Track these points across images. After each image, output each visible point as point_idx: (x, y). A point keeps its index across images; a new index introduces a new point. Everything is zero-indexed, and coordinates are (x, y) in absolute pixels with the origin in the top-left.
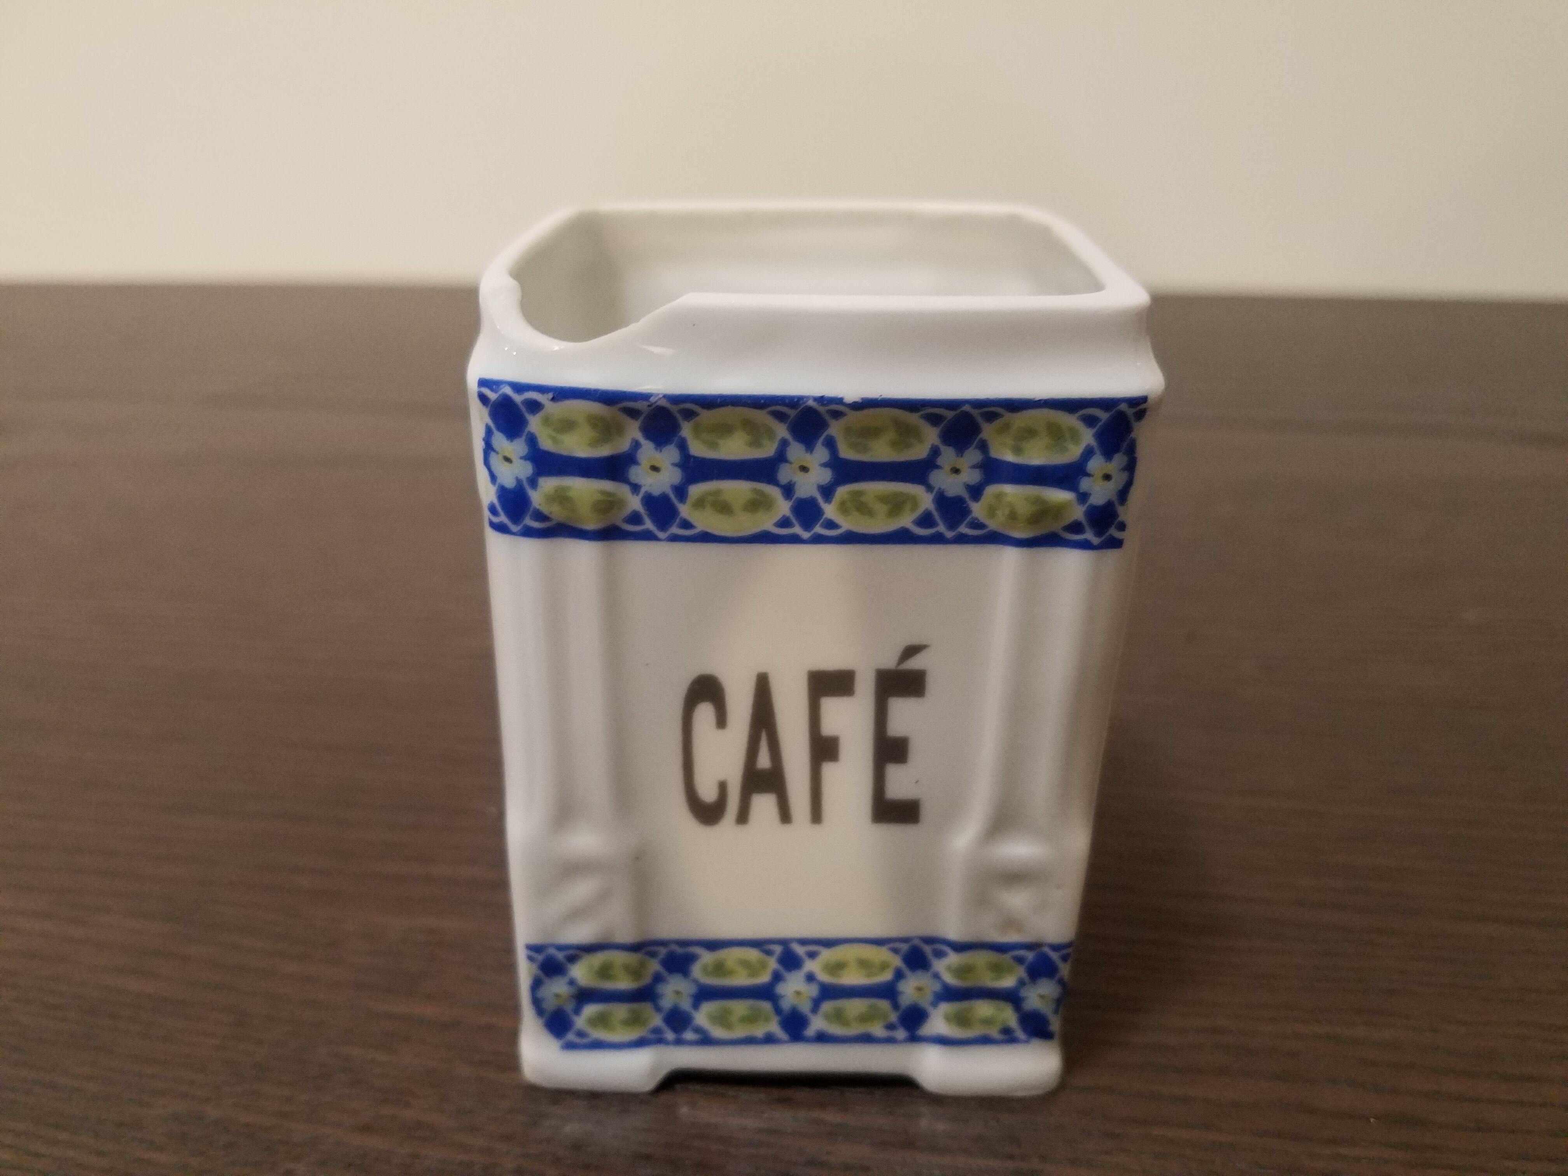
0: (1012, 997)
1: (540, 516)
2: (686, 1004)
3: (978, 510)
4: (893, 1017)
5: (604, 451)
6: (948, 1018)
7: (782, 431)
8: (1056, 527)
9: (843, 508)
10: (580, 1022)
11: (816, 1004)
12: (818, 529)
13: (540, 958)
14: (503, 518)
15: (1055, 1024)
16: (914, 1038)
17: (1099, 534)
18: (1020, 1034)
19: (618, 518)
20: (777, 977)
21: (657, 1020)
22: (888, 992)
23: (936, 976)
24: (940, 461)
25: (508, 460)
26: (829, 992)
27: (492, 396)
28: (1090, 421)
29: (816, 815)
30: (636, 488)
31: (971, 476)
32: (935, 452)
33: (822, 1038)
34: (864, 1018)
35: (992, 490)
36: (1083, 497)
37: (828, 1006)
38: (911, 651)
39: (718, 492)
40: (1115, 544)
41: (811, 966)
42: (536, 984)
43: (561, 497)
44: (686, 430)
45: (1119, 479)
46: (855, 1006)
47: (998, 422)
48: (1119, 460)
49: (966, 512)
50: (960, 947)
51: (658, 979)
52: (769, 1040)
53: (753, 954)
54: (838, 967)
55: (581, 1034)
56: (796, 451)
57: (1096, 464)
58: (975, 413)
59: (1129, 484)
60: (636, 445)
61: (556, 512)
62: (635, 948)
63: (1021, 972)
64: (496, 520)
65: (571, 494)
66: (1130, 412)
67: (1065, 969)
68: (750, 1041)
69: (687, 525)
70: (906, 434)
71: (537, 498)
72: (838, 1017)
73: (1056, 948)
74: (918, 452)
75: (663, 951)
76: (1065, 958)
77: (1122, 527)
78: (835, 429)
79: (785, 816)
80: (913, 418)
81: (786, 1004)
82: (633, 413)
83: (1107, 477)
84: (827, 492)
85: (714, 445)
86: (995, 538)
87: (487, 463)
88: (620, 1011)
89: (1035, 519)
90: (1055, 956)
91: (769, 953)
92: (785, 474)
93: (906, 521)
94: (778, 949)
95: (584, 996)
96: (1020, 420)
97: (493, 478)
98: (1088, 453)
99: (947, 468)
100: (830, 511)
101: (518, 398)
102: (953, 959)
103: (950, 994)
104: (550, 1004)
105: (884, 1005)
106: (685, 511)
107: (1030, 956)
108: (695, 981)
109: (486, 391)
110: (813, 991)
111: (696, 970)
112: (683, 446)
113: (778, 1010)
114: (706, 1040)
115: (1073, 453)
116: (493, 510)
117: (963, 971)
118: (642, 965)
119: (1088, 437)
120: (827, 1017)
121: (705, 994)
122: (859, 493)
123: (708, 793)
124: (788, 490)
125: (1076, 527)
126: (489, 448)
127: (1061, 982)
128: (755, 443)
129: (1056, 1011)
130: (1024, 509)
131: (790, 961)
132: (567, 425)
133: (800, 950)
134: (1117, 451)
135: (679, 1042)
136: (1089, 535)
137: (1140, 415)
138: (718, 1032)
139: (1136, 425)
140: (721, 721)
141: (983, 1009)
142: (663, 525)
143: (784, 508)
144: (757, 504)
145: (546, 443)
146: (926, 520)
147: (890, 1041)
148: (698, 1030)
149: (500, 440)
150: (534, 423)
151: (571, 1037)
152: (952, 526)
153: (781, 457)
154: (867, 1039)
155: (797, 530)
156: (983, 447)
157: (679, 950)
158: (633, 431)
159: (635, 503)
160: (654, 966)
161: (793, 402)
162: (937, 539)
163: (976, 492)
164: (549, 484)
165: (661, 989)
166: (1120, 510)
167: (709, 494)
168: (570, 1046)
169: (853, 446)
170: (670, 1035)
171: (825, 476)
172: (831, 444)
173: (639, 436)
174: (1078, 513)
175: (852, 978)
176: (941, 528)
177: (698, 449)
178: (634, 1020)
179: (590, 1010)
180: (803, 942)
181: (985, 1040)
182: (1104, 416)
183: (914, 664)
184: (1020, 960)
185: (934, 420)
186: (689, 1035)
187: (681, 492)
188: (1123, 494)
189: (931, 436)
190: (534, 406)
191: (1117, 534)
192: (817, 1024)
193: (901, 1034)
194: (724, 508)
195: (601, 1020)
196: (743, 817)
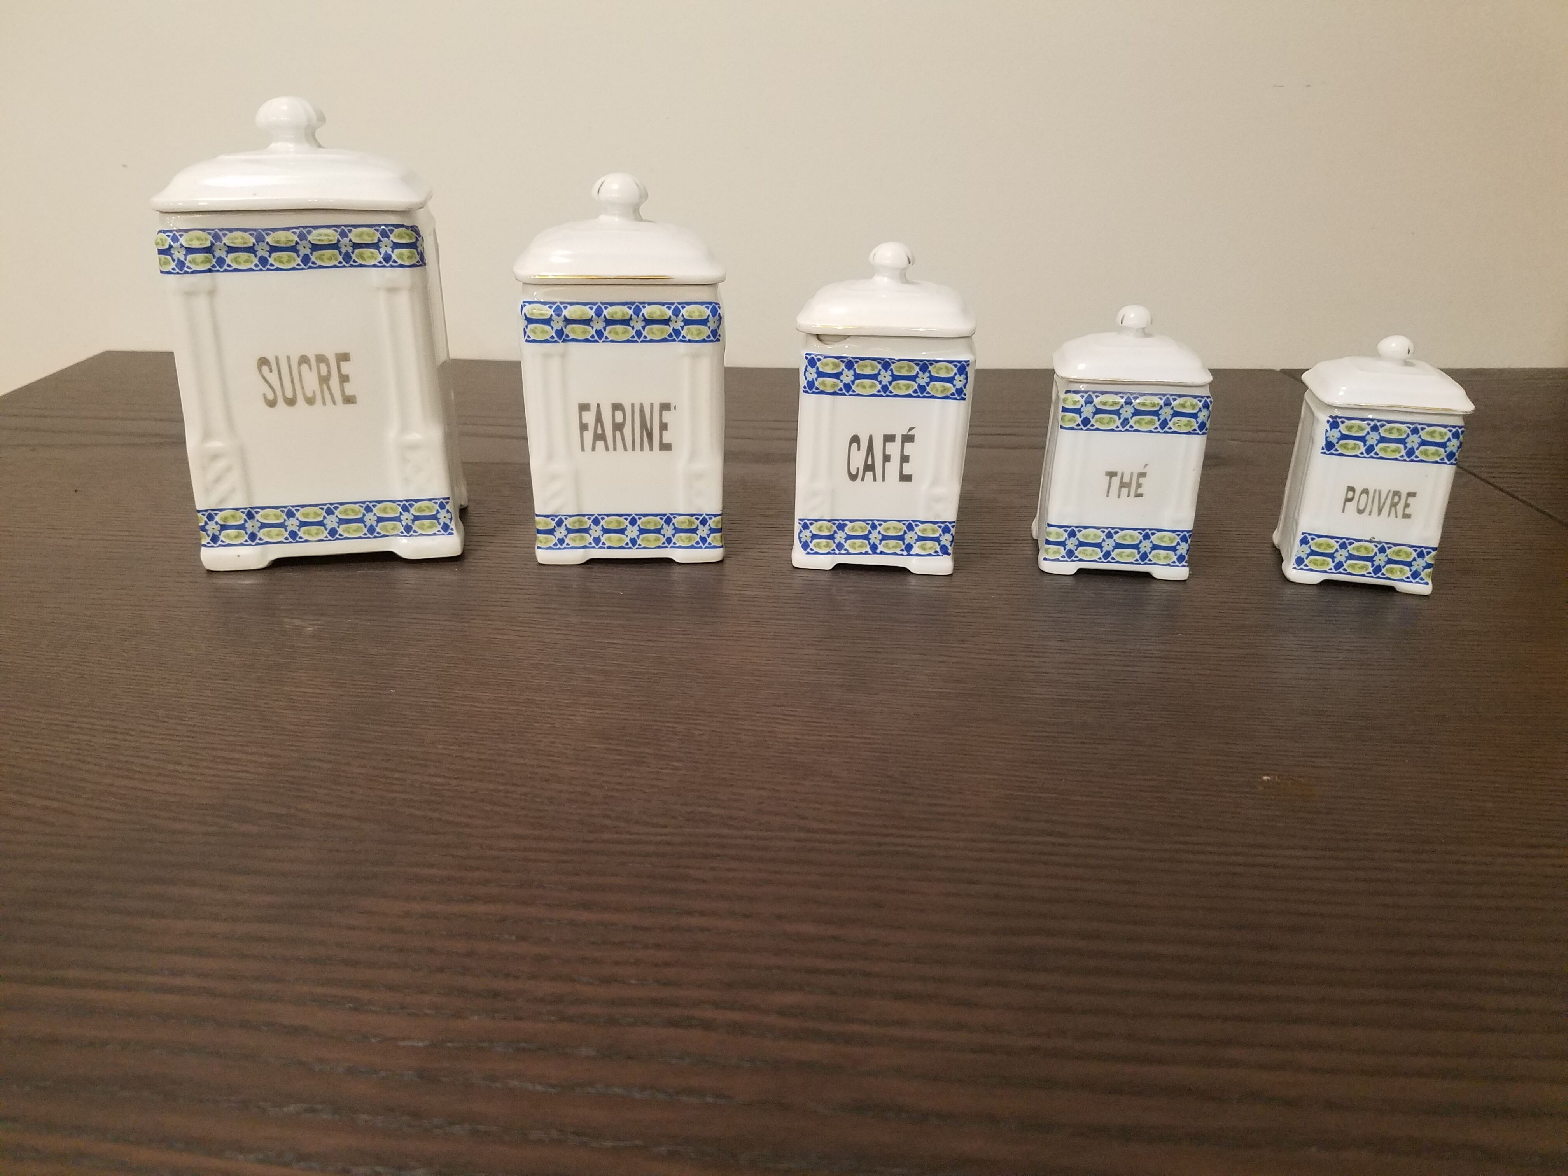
0: (937, 540)
1: (817, 388)
2: (843, 542)
3: (928, 389)
4: (903, 547)
5: (835, 371)
6: (919, 547)
7: (880, 366)
8: (948, 394)
9: (894, 388)
10: (811, 546)
11: (881, 541)
12: (888, 393)
13: (802, 523)
14: (807, 389)
15: (950, 551)
16: (909, 555)
17: (959, 396)
18: (940, 553)
19: (836, 389)
20: (870, 532)
21: (834, 547)
22: (901, 538)
23: (916, 533)
24: (919, 376)
25: (811, 373)
26: (885, 538)
27: (809, 357)
28: (956, 366)
29: (883, 480)
30: (842, 381)
31: (928, 380)
32: (918, 373)
33: (882, 553)
34: (894, 547)
35: (932, 383)
36: (954, 386)
37: (884, 542)
38: (911, 429)
39: (862, 383)
40: (964, 399)
41: (879, 528)
42: (801, 531)
43: (823, 383)
44: (856, 366)
45: (964, 381)
46: (892, 542)
47: (933, 366)
48: (963, 376)
49: (925, 389)
50: (923, 522)
51: (835, 532)
52: (866, 553)
53: (863, 524)
54: (887, 529)
55: (812, 550)
56: (883, 372)
57: (957, 377)
58: (927, 363)
59: (966, 383)
60: (843, 370)
61: (821, 388)
62: (829, 521)
63: (940, 531)
64: (805, 390)
65: (826, 382)
66: (965, 364)
67: (953, 531)
68: (861, 553)
69: (854, 391)
70: (910, 369)
71: (817, 383)
72: (887, 546)
73: (950, 523)
74: (914, 373)
75: (837, 523)
76: (953, 527)
77: (965, 395)
78: (893, 366)
79: (875, 480)
80: (912, 364)
81: (871, 542)
82: (843, 362)
83: (960, 381)
84: (890, 383)
85: (863, 370)
86: (933, 397)
87: (805, 375)
88: (824, 541)
89: (942, 392)
90: (950, 526)
91: (868, 524)
92: (880, 378)
93: (910, 392)
94: (870, 523)
95: (814, 537)
96: (938, 365)
97: (806, 378)
98: (955, 374)
99: (921, 377)
100: (891, 388)
101: (815, 358)
102: (921, 526)
103: (920, 539)
104: (803, 540)
105: (901, 542)
106: (854, 387)
107: (943, 525)
108: (846, 533)
109: (807, 356)
110: (880, 537)
111: (846, 529)
112: (855, 370)
113: (869, 544)
114: (848, 553)
115: (951, 375)
116: (805, 387)
117: (924, 530)
118: (831, 527)
119: (955, 370)
120: (884, 546)
121: (849, 537)
122: (898, 384)
123: (854, 472)
124: (880, 382)
125: (953, 394)
126: (806, 370)
127: (952, 535)
128: (873, 370)
129: (951, 546)
130: (940, 389)
131: (874, 527)
132: (827, 364)
133: (877, 523)
134: (963, 374)
135: (840, 554)
136: (956, 396)
137: (968, 365)
138: (851, 551)
139: (967, 368)
140: (859, 449)
141: (929, 543)
142: (848, 392)
143: (879, 387)
144: (873, 386)
145: (820, 369)
146: (915, 391)
147: (902, 555)
148: (846, 550)
149: (809, 368)
150: (819, 364)
151: (809, 550)
152: (922, 393)
153: (879, 374)
154: (895, 554)
155: (882, 393)
156: (930, 372)
157: (842, 523)
158: (843, 366)
159: (841, 385)
160: (835, 528)
161: (883, 359)
162: (918, 397)
163: (928, 384)
164: (820, 379)
165: (836, 536)
166: (964, 390)
167: (860, 383)
168: (808, 553)
169: (897, 371)
170: (837, 552)
171: (890, 379)
172: (892, 370)
173: (844, 367)
174: (954, 390)
175: (891, 533)
176: (919, 394)
177: (858, 371)
178: (828, 546)
179: (815, 541)
180: (878, 520)
181: (930, 555)
182: (959, 365)
183: (911, 433)
184: (940, 527)
185: (917, 365)
186: (843, 552)
187: (853, 382)
188: (965, 386)
189: (917, 369)
190: (819, 360)
191: (964, 397)
192: (880, 548)
193: (905, 553)
194: (864, 387)
195: (818, 545)
196: (863, 479)
